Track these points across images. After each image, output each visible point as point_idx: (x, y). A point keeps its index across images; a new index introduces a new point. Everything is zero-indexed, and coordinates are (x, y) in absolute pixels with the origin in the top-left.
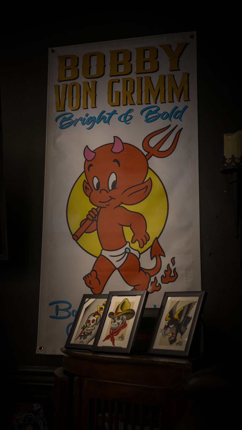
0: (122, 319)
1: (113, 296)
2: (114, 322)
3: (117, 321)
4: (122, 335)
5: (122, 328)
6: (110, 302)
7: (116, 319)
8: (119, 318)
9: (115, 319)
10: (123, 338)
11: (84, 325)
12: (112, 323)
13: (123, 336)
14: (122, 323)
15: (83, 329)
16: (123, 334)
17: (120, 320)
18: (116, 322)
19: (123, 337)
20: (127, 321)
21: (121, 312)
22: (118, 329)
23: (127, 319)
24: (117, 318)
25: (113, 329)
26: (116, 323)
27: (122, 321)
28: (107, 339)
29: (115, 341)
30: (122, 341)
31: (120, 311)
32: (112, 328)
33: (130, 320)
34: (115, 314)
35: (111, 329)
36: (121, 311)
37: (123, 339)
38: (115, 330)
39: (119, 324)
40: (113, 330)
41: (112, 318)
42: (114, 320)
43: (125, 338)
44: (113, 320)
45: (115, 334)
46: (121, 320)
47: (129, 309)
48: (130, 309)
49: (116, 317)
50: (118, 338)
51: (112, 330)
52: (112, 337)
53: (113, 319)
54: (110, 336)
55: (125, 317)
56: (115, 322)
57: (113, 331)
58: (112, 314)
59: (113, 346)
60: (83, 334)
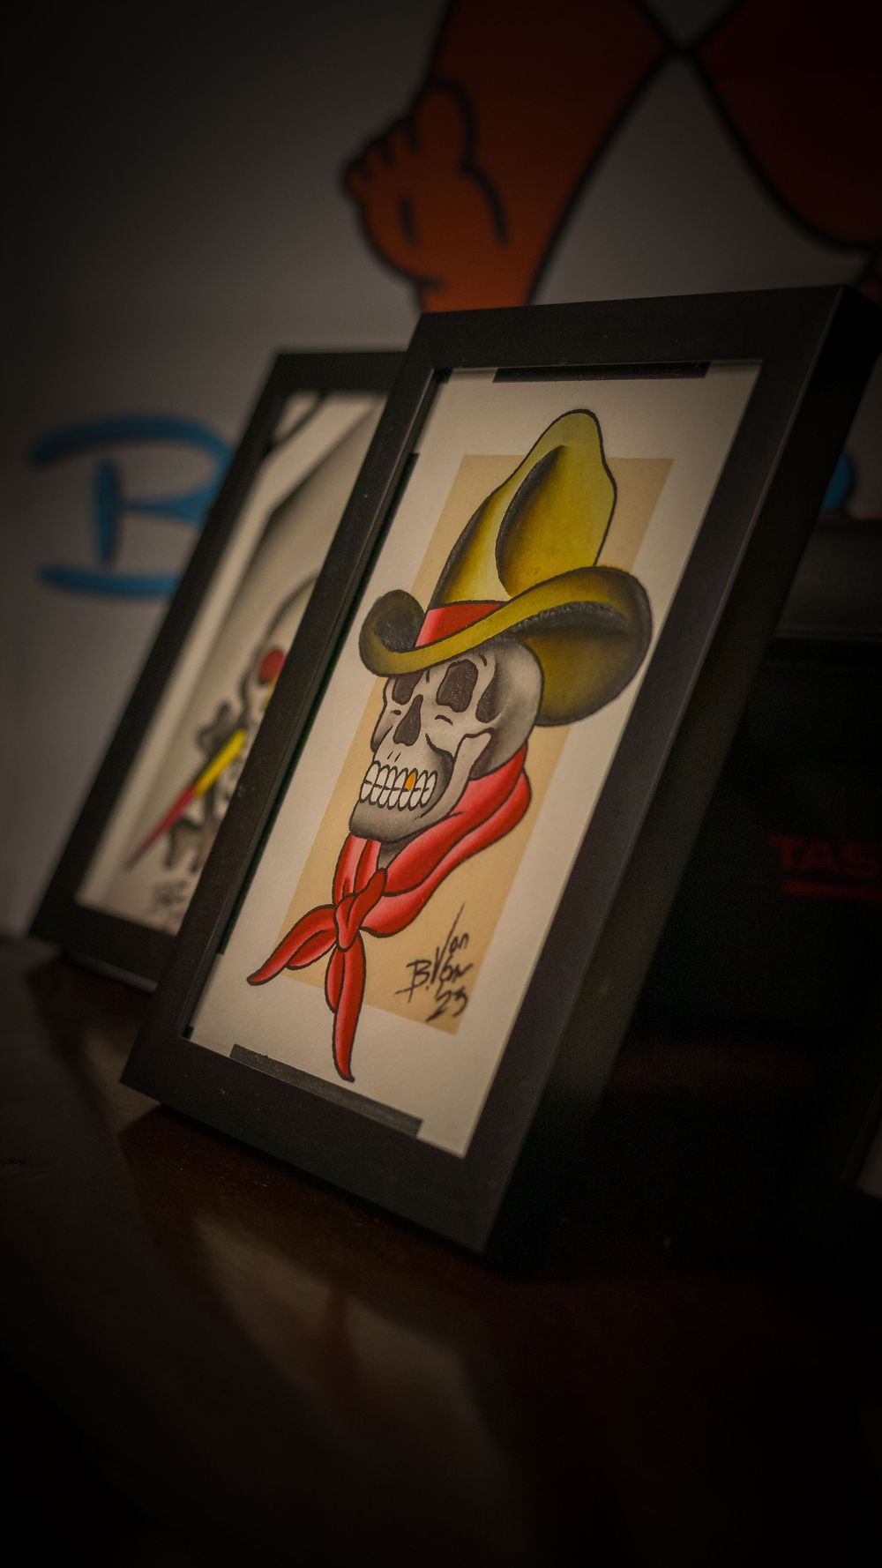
0: (487, 710)
1: (442, 376)
2: (396, 741)
3: (432, 727)
4: (455, 944)
5: (471, 838)
6: (411, 459)
7: (427, 689)
8: (455, 696)
9: (420, 698)
10: (453, 986)
11: (224, 709)
12: (375, 746)
13: (460, 958)
14: (480, 770)
15: (208, 740)
16: (458, 933)
17: (468, 721)
18: (421, 740)
19: (457, 973)
20: (541, 738)
21: (493, 606)
22: (427, 834)
23: (549, 716)
24: (438, 677)
25: (370, 837)
26: (416, 757)
27: (486, 738)
28: (291, 965)
29: (372, 1020)
30: (430, 1031)
31: (484, 583)
32: (370, 816)
33: (576, 728)
34: (431, 618)
35: (356, 830)
36: (502, 594)
37: (454, 1005)
38: (393, 844)
39: (446, 761)
40: (377, 845)
41: (390, 676)
42: (405, 709)
43: (475, 996)
44: (392, 705)
45: (385, 907)
46: (480, 717)
47: (590, 563)
48: (599, 564)
49: (426, 671)
50: (405, 978)
51: (359, 844)
52: (343, 945)
53: (404, 685)
54: (327, 925)
55: (524, 676)
56: (408, 732)
57: (372, 870)
58: (399, 607)
59: (333, 1077)
60: (195, 811)
